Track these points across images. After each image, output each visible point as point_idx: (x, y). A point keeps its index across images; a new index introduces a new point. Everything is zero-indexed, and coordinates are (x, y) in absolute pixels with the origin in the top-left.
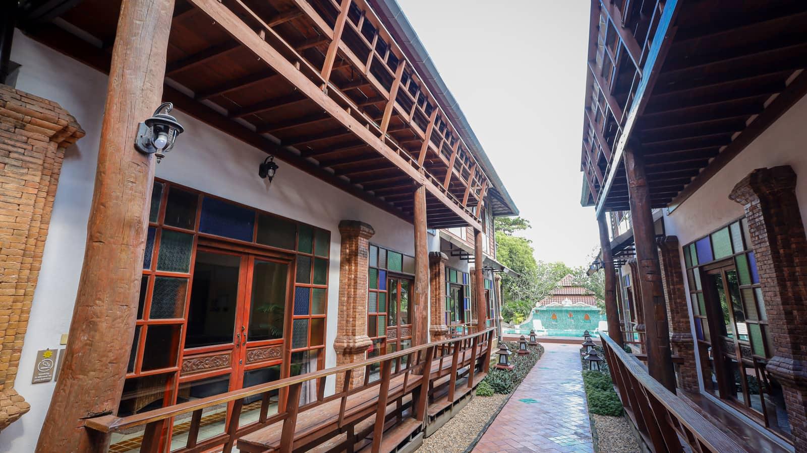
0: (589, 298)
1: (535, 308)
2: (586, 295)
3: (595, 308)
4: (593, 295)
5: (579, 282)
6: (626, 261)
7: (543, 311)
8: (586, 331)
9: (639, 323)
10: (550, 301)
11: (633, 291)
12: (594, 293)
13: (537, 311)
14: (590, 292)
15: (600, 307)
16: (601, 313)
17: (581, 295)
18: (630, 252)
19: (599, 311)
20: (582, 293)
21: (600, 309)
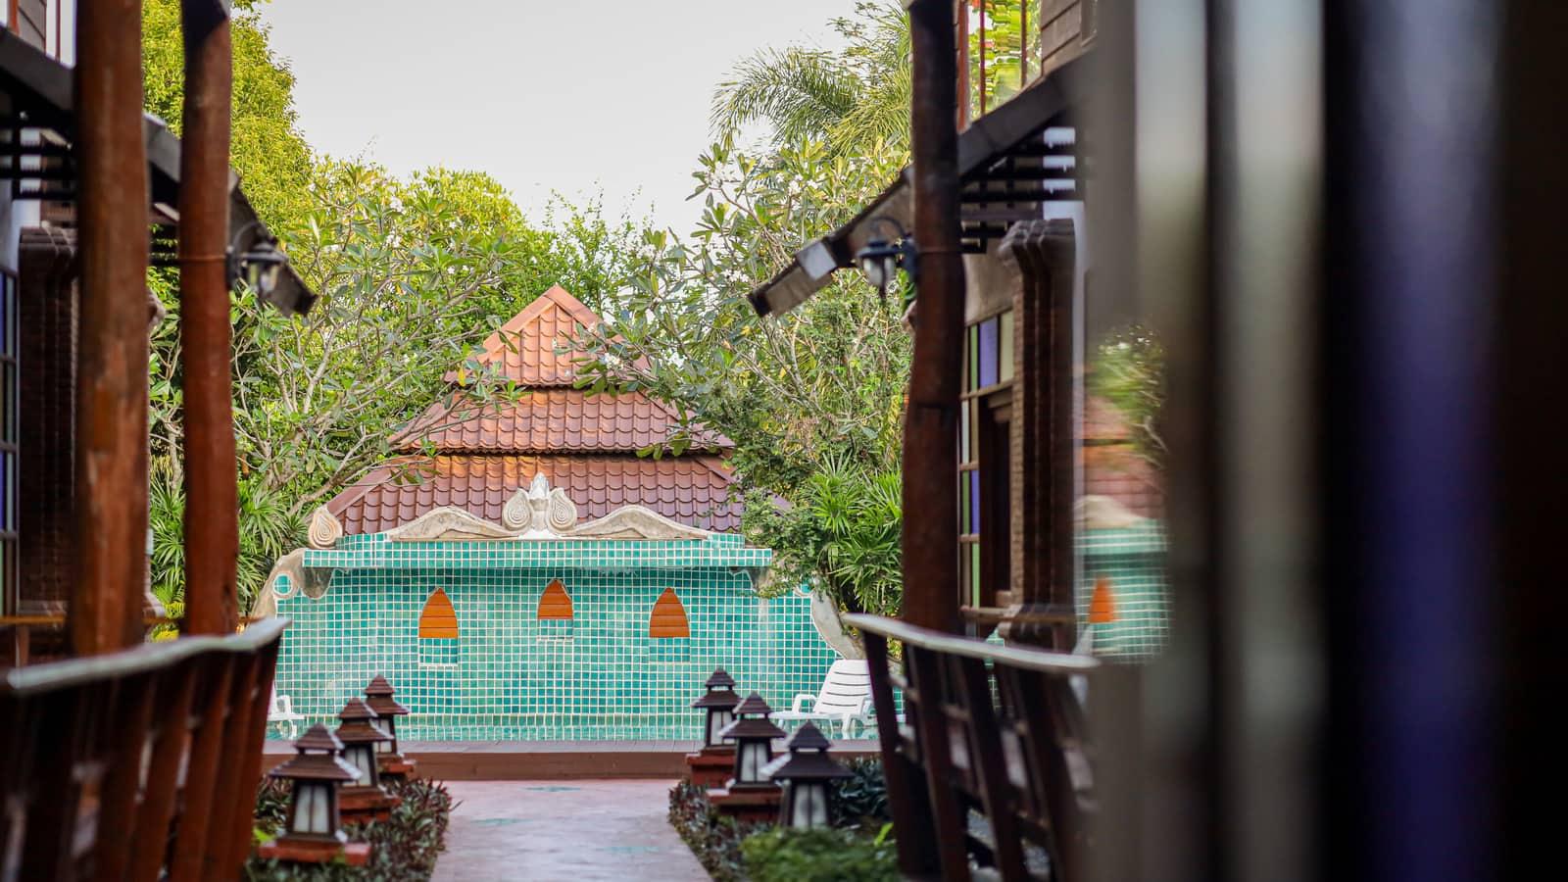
0: (687, 476)
1: (299, 552)
2: (667, 455)
3: (723, 550)
4: (719, 453)
5: (629, 359)
6: (1000, 233)
7: (360, 580)
8: (721, 677)
9: (1028, 600)
10: (406, 498)
11: (1017, 416)
12: (724, 441)
13: (313, 578)
14: (707, 436)
15: (762, 541)
16: (765, 584)
17: (631, 455)
18: (1023, 185)
19: (755, 572)
20: (641, 442)
21: (762, 556)
